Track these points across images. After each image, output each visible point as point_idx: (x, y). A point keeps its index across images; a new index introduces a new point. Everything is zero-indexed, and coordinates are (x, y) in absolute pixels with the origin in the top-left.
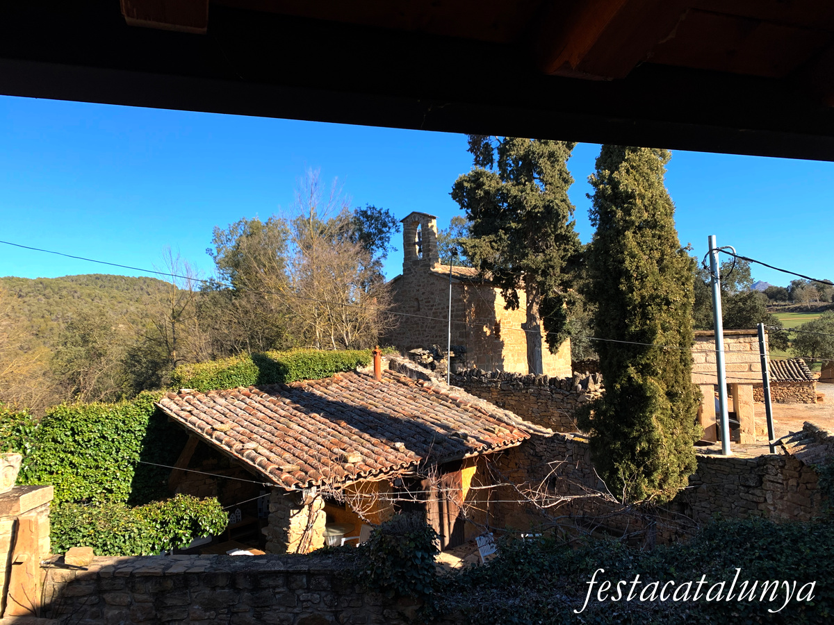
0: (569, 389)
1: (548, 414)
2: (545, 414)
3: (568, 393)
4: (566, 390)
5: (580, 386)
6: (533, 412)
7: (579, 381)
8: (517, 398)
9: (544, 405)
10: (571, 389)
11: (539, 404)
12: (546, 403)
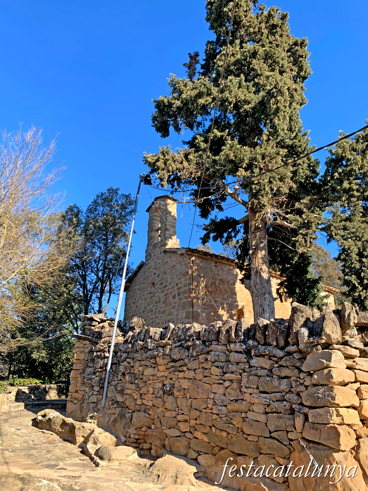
0: (282, 343)
1: (243, 406)
2: (236, 406)
3: (280, 353)
4: (277, 346)
5: (305, 332)
6: (215, 404)
7: (302, 321)
8: (191, 374)
9: (235, 385)
10: (287, 344)
11: (227, 384)
12: (239, 382)
